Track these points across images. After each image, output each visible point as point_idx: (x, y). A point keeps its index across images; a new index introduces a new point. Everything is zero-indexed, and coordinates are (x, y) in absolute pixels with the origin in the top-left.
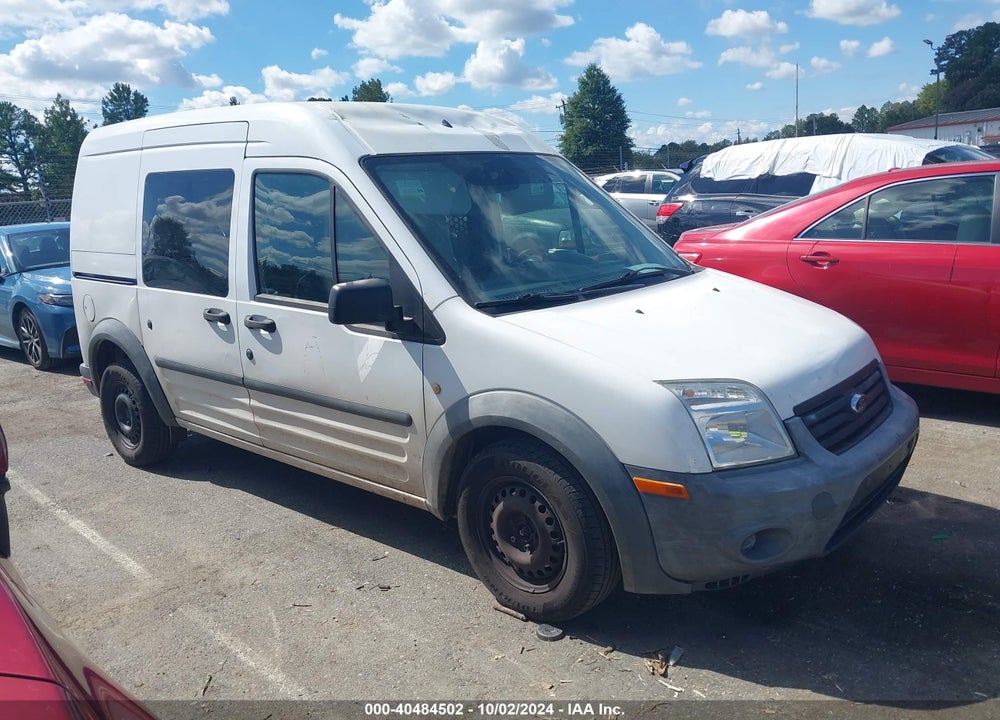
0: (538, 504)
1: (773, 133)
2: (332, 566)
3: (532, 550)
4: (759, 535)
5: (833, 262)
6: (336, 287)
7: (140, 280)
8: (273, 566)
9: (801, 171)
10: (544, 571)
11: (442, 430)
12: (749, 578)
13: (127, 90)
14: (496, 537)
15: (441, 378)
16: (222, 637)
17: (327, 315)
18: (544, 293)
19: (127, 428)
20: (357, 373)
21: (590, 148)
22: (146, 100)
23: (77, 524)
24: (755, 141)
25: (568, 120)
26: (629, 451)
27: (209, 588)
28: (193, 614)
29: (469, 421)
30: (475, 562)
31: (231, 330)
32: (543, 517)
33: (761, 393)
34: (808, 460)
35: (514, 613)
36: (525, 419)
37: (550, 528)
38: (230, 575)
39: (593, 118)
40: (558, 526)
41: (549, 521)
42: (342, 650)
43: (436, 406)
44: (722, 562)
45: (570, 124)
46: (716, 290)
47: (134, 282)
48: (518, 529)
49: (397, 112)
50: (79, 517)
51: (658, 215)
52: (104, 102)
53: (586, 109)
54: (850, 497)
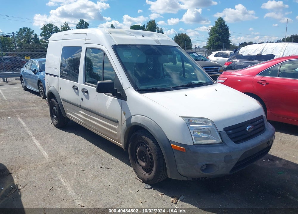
0: (147, 149)
1: (279, 40)
2: (96, 160)
3: (146, 162)
4: (207, 165)
5: (267, 84)
6: (99, 82)
7: (59, 76)
8: (81, 159)
9: (271, 54)
10: (148, 169)
11: (125, 125)
12: (207, 178)
13: (83, 21)
14: (137, 157)
15: (125, 110)
16: (60, 177)
17: (96, 88)
18: (159, 88)
19: (55, 117)
20: (106, 106)
21: (217, 43)
22: (88, 24)
23: (36, 142)
24: (273, 42)
25: (211, 34)
26: (171, 136)
27: (62, 162)
28: (55, 169)
29: (131, 123)
30: (132, 164)
31: (78, 92)
32: (148, 153)
33: (213, 123)
34: (226, 144)
35: (140, 180)
36: (144, 124)
37: (150, 156)
38: (68, 160)
39: (219, 34)
40: (152, 156)
41: (150, 154)
42: (90, 184)
43: (124, 118)
44: (195, 172)
45: (212, 35)
46: (216, 90)
47: (58, 76)
48: (143, 156)
49: (128, 32)
50: (37, 140)
51: (225, 65)
52: (77, 25)
53: (217, 31)
54: (239, 157)
